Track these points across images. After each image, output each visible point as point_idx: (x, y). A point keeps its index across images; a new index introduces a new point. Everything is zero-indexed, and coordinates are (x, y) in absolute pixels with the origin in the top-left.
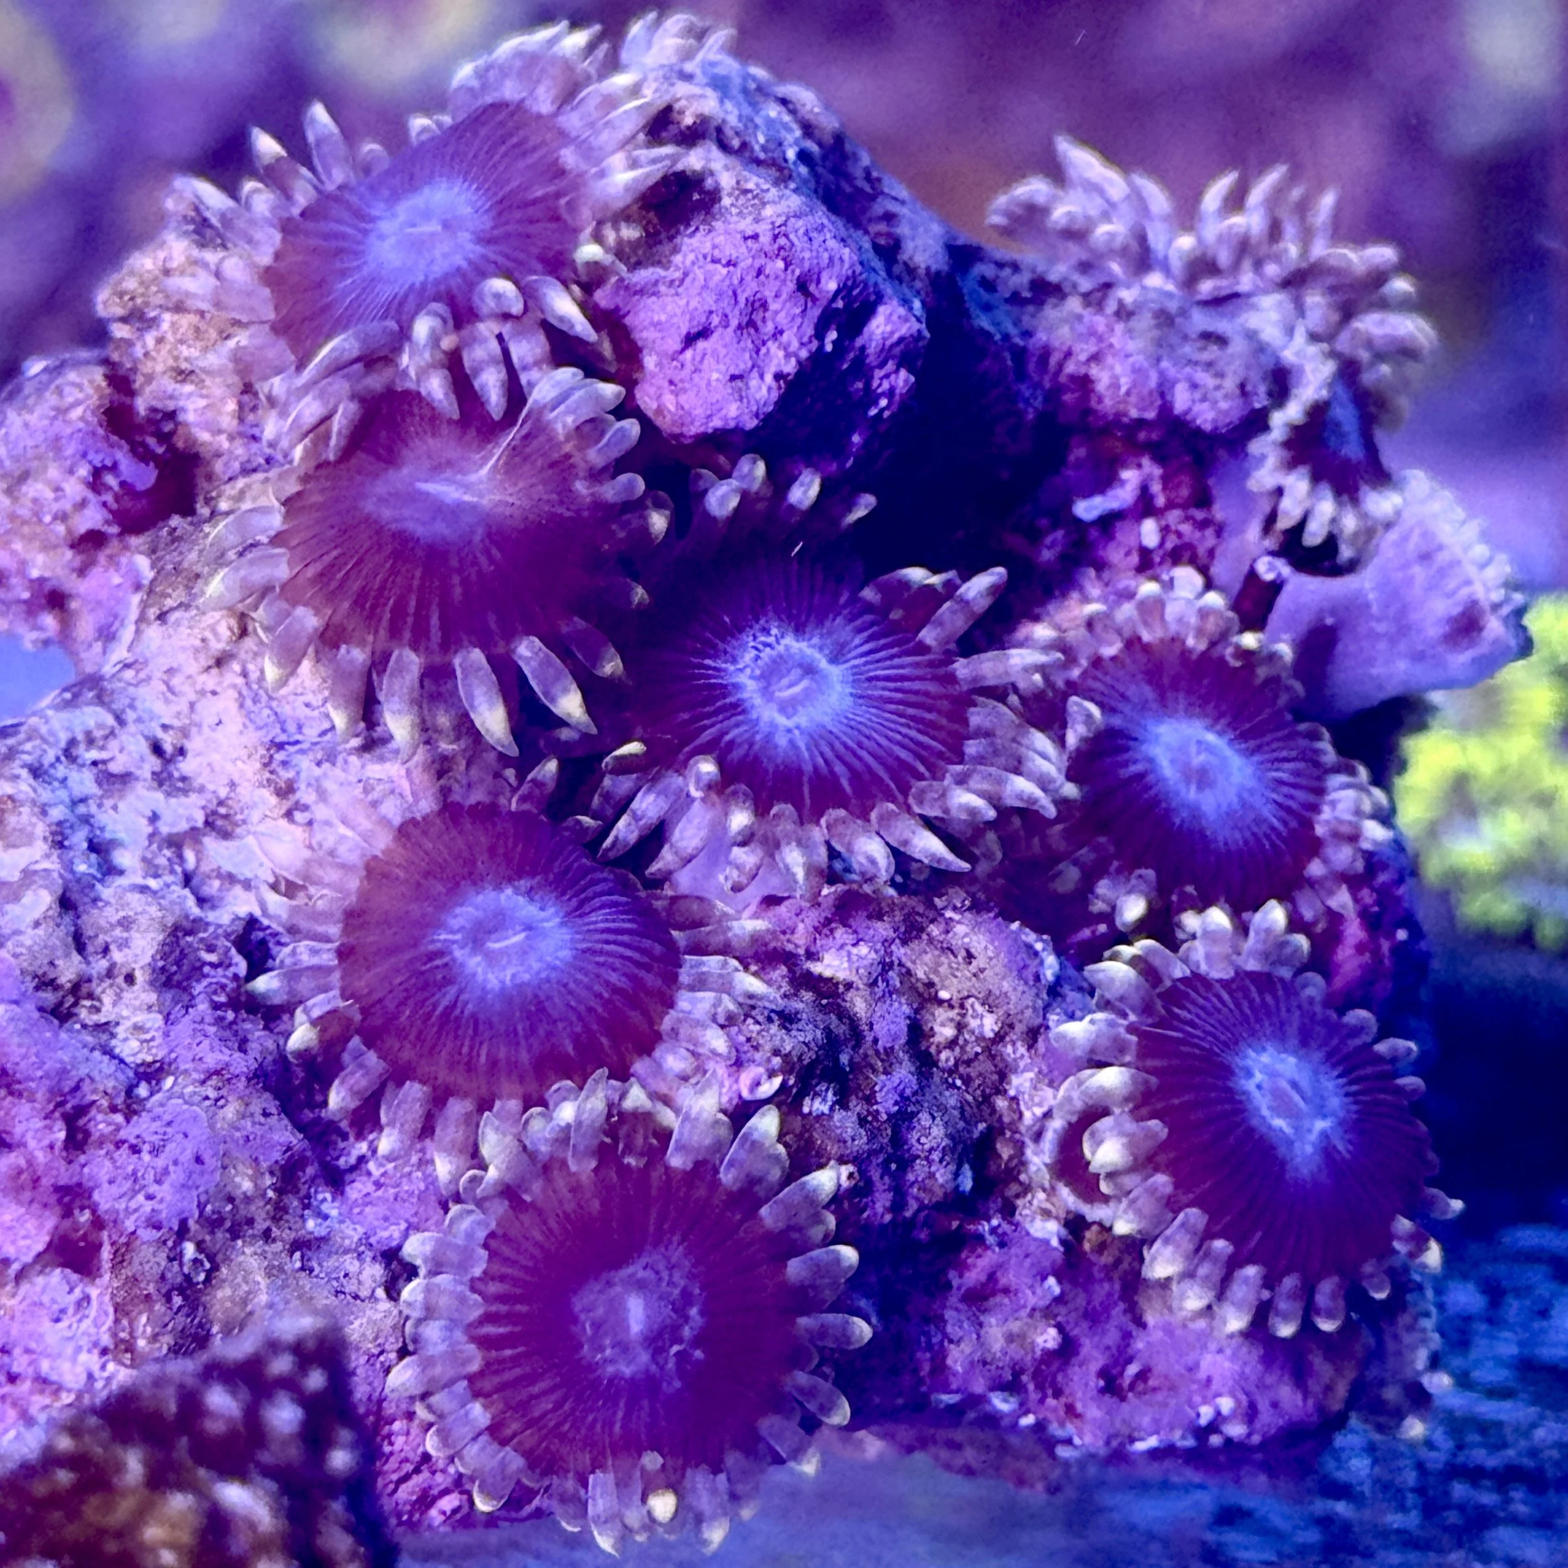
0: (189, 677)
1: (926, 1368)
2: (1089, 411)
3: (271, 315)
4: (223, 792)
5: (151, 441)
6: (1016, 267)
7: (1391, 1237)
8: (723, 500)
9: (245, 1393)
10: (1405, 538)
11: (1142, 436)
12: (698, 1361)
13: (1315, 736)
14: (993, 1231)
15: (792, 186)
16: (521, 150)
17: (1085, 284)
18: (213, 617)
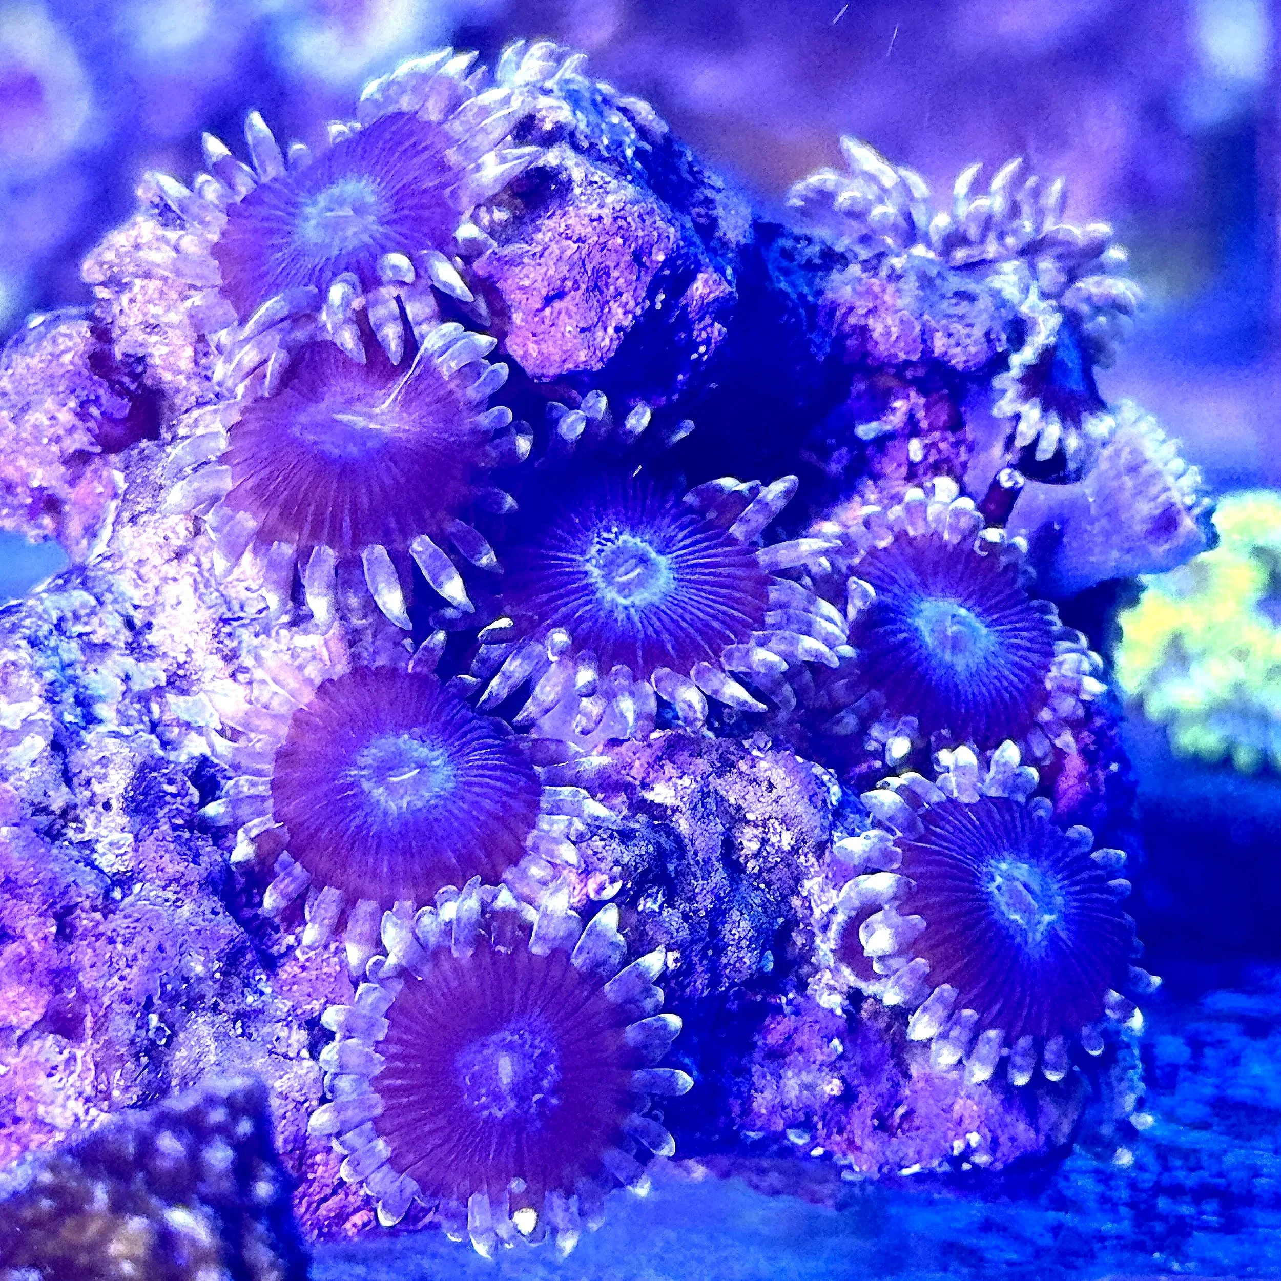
0: (155, 567)
1: (737, 1110)
2: (867, 354)
3: (219, 281)
4: (182, 658)
5: (126, 380)
6: (809, 240)
7: (1104, 1006)
8: (572, 426)
9: (188, 1137)
10: (1117, 453)
11: (909, 374)
12: (554, 1106)
13: (1045, 610)
14: (789, 1002)
15: (629, 177)
16: (416, 150)
17: (864, 254)
18: (173, 520)
